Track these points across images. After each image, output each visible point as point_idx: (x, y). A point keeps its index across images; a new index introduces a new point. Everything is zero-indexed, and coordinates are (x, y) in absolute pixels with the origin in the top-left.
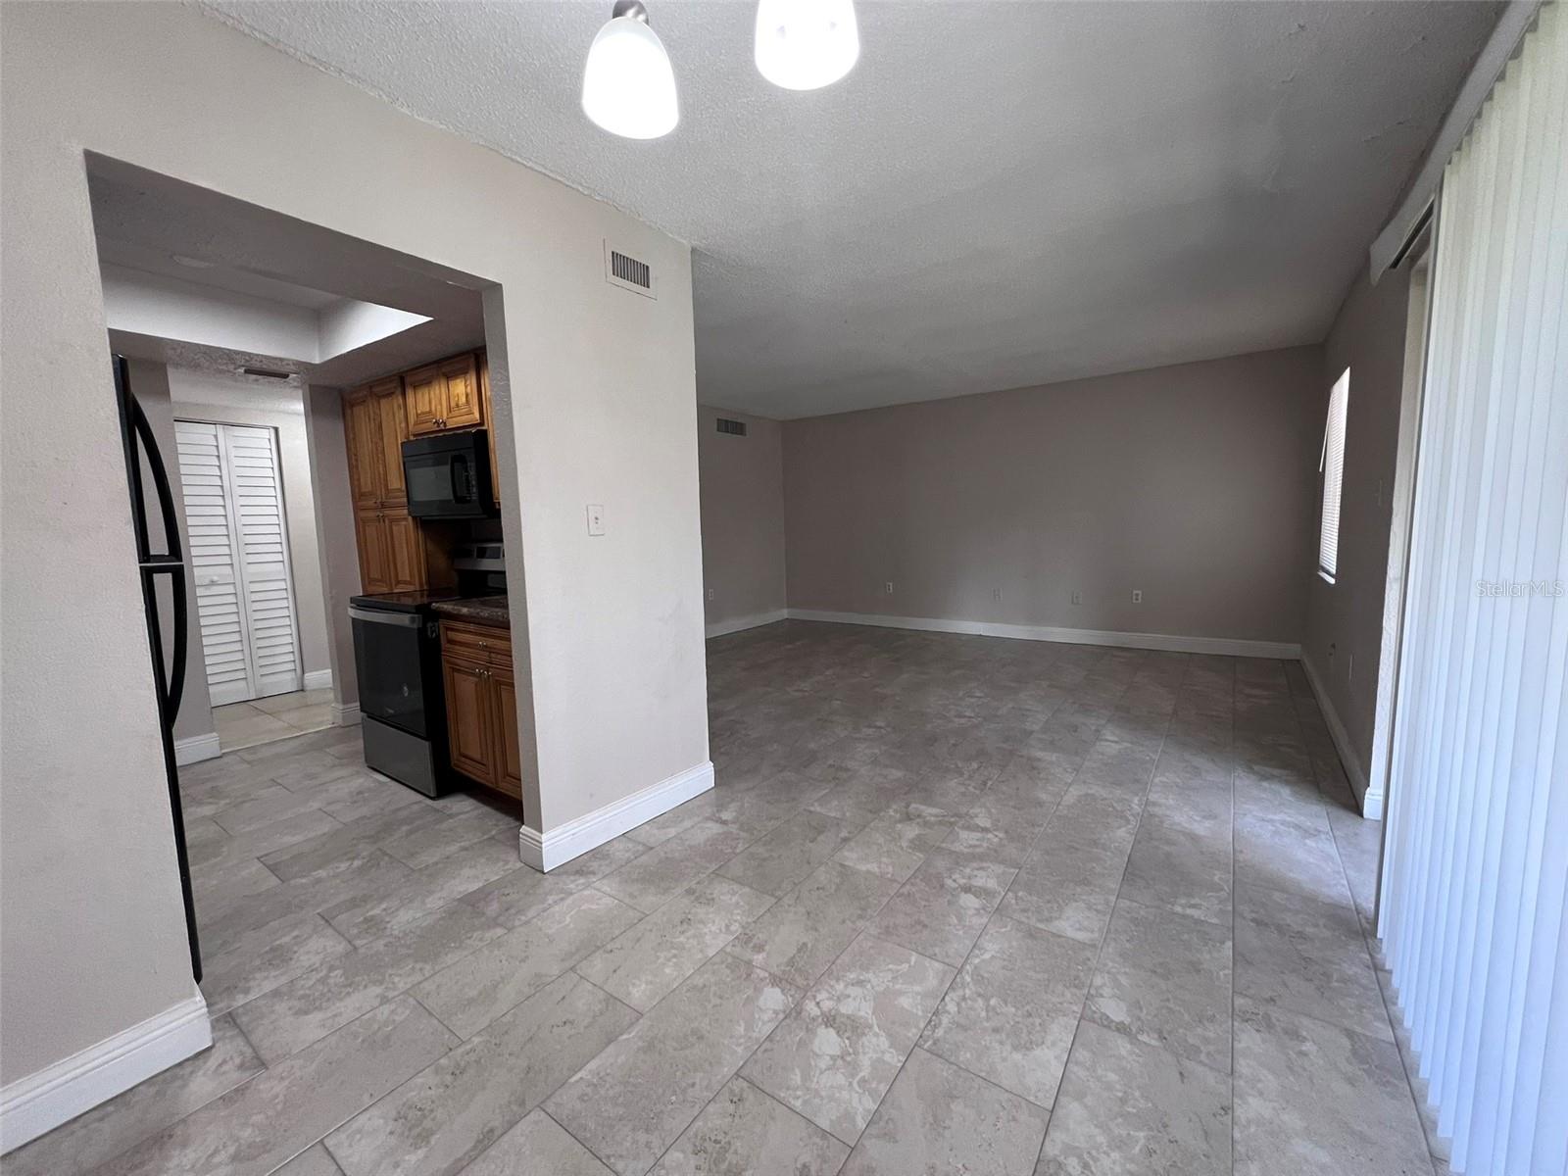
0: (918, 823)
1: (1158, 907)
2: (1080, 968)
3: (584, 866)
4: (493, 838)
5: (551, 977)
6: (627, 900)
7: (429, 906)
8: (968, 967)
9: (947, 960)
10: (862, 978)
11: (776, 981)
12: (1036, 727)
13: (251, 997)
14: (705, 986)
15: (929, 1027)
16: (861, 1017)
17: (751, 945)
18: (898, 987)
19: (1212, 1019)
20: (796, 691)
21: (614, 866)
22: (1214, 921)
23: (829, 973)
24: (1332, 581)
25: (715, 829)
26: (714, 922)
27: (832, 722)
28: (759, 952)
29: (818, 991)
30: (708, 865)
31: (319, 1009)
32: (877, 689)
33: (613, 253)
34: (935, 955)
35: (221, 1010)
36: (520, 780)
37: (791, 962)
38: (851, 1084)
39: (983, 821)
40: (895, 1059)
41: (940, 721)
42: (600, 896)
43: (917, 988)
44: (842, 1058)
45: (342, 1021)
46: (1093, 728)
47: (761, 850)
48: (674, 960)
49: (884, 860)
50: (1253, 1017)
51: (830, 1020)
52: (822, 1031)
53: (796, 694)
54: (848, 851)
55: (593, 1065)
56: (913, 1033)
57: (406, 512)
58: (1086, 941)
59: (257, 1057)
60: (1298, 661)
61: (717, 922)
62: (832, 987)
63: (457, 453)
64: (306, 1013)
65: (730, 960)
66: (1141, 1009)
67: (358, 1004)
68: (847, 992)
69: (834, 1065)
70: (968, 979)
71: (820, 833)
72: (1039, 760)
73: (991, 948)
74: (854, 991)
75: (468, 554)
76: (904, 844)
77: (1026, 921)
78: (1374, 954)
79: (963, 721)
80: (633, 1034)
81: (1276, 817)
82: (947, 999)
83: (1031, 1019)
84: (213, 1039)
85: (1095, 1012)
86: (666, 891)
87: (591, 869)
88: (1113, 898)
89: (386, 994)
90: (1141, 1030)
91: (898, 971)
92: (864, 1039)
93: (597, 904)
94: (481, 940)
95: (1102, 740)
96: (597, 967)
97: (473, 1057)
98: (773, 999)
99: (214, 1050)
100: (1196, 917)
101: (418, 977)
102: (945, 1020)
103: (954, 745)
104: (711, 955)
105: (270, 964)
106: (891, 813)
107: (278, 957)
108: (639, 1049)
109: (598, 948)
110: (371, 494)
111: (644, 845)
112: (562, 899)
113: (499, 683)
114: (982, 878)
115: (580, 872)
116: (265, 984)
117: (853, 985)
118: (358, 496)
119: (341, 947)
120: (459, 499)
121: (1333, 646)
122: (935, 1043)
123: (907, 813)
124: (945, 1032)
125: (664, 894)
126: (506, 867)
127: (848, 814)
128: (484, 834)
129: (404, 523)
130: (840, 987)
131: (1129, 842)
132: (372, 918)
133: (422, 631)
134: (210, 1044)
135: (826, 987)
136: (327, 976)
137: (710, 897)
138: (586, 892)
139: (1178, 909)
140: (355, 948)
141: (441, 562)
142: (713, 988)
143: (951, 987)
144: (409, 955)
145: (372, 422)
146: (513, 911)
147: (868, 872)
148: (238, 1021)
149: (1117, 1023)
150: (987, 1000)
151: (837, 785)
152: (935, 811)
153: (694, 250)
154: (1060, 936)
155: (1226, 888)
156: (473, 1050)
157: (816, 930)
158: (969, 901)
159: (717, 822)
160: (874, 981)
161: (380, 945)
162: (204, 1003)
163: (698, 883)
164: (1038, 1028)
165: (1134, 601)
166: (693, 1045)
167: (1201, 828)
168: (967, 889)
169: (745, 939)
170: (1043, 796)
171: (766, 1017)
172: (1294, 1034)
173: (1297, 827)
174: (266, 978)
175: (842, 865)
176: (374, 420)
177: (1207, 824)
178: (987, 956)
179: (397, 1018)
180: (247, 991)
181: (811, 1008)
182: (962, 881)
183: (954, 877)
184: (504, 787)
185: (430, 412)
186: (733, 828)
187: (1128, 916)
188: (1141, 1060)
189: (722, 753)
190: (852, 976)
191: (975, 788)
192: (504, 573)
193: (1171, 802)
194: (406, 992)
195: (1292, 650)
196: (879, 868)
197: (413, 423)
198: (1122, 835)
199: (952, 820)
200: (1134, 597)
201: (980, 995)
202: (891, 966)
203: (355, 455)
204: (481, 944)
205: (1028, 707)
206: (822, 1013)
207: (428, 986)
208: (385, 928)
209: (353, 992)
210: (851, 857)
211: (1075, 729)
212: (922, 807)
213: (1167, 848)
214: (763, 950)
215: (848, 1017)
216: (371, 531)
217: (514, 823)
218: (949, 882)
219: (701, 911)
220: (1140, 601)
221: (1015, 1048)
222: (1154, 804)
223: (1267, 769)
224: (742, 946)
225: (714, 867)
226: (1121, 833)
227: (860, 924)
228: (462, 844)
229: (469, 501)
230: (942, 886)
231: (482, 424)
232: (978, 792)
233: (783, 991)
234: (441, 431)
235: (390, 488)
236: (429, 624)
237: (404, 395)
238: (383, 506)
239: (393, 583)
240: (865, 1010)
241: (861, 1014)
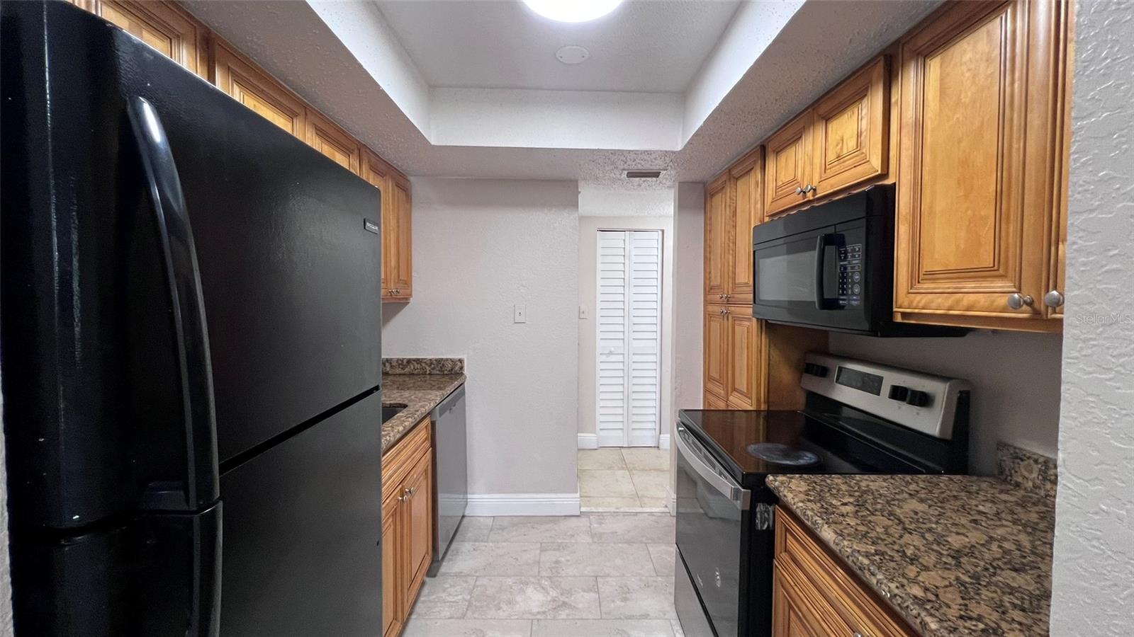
57: (750, 311)
63: (831, 231)
75: (823, 372)
110: (719, 287)
118: (709, 289)
120: (828, 304)
129: (747, 323)
133: (749, 517)
141: (786, 375)
145: (728, 209)
176: (730, 206)
185: (795, 179)
197: (770, 200)
203: (710, 247)
216: (715, 326)
229: (842, 307)
231: (884, 175)
234: (809, 202)
235: (737, 282)
236: (760, 508)
237: (764, 168)
238: (729, 301)
239: (730, 389)
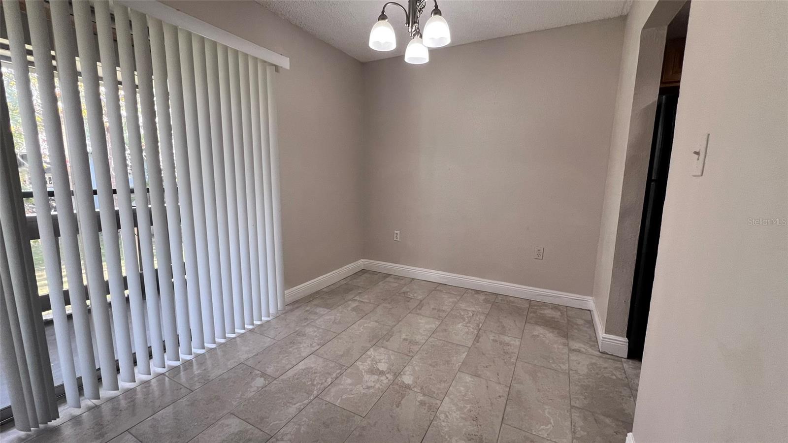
8: (312, 398)
9: (322, 401)
10: (367, 390)
11: (408, 387)
15: (342, 373)
18: (351, 387)
23: (383, 392)
29: (388, 383)
37: (403, 396)
38: (374, 356)
40: (358, 363)
43: (341, 387)
44: (377, 362)
51: (382, 373)
52: (385, 369)
56: (349, 371)
62: (381, 385)
68: (374, 384)
69: (380, 360)
70: (315, 393)
74: (371, 384)
82: (330, 384)
91: (348, 394)
92: (368, 368)
98: (407, 379)
117: (372, 387)
130: (377, 386)
135: (384, 385)
160: (361, 389)
171: (408, 373)
181: (390, 377)
190: (372, 391)
202: (352, 396)
206: (385, 375)
215: (374, 374)
233: (404, 383)
240: (367, 377)
241: (369, 376)
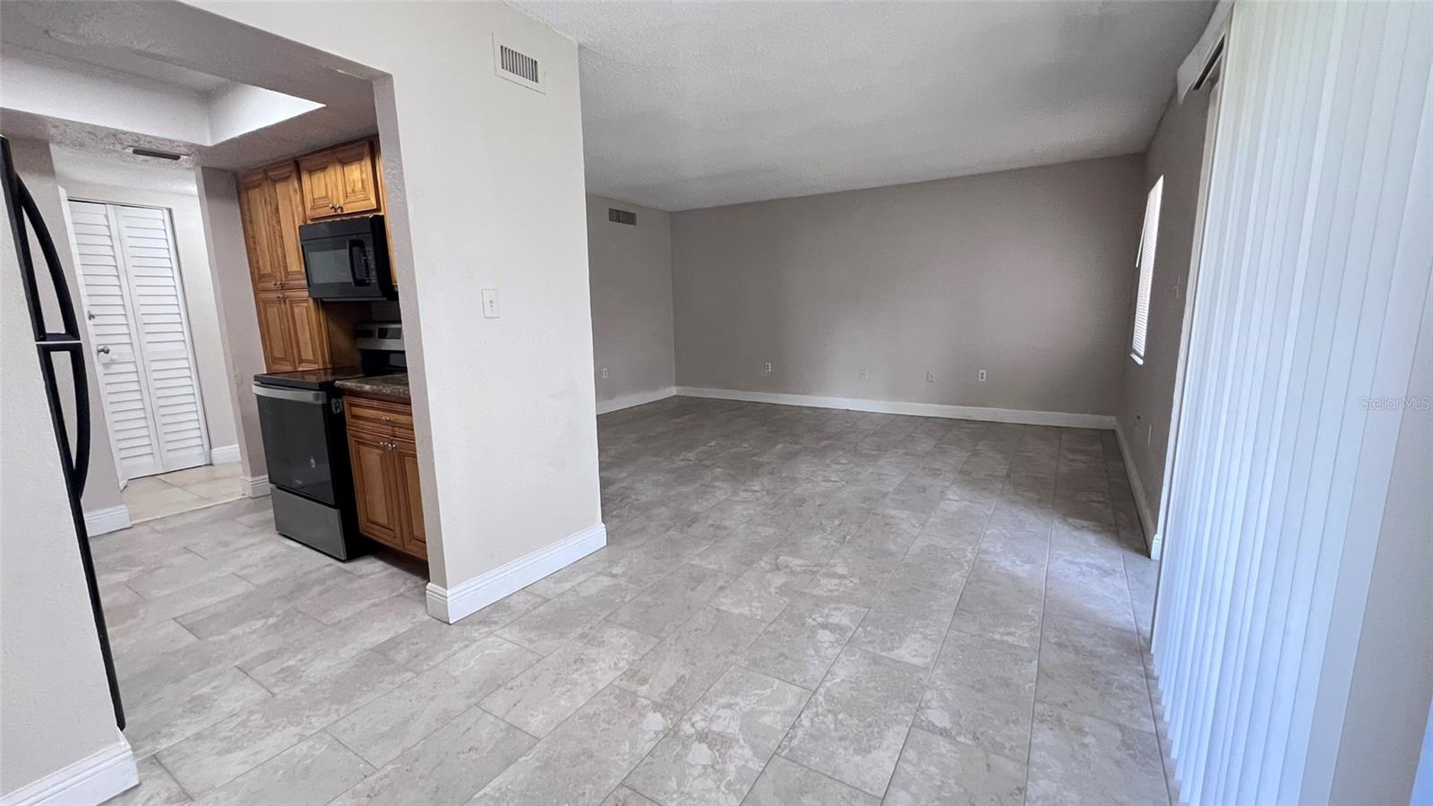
0: (785, 573)
1: (981, 636)
2: (914, 686)
3: (487, 617)
4: (401, 595)
5: (457, 712)
6: (526, 645)
7: (342, 656)
8: (821, 689)
9: (804, 685)
10: (732, 702)
11: (657, 707)
12: (891, 490)
13: (174, 741)
14: (595, 714)
15: (786, 739)
16: (730, 733)
17: (637, 678)
18: (762, 708)
19: (1016, 722)
20: (683, 460)
21: (515, 616)
22: (1026, 645)
23: (703, 699)
24: (1140, 362)
25: (606, 581)
26: (604, 660)
27: (714, 487)
28: (642, 685)
29: (693, 713)
30: (599, 613)
31: (241, 748)
32: (755, 458)
33: (502, 47)
34: (794, 680)
35: (145, 753)
36: (425, 542)
37: (671, 691)
38: (718, 787)
39: (841, 570)
40: (756, 765)
41: (808, 485)
42: (501, 643)
43: (778, 708)
44: (712, 766)
45: (264, 757)
46: (939, 489)
47: (648, 599)
48: (568, 693)
49: (755, 604)
50: (1049, 719)
51: (702, 737)
52: (696, 746)
53: (682, 463)
54: (723, 597)
55: (495, 783)
56: (773, 744)
57: (306, 294)
58: (921, 665)
59: (183, 791)
60: (1113, 431)
61: (607, 660)
62: (706, 710)
63: (355, 237)
64: (229, 751)
65: (617, 692)
66: (961, 717)
67: (278, 741)
68: (718, 714)
69: (705, 772)
70: (821, 699)
71: (700, 582)
72: (892, 517)
73: (841, 673)
74: (723, 713)
75: (369, 334)
76: (772, 590)
77: (872, 650)
78: (1147, 666)
79: (829, 484)
80: (530, 757)
81: (1082, 561)
82: (803, 716)
83: (871, 729)
84: (140, 777)
85: (923, 721)
86: (562, 635)
87: (494, 619)
88: (944, 631)
89: (305, 733)
90: (959, 734)
91: (762, 695)
92: (731, 751)
93: (500, 649)
94: (391, 683)
95: (946, 500)
96: (498, 702)
97: (386, 781)
98: (654, 722)
99: (140, 788)
100: (1010, 642)
101: (334, 717)
102: (800, 733)
103: (820, 505)
104: (600, 688)
105: (192, 712)
106: (762, 563)
107: (198, 705)
108: (537, 768)
109: (500, 686)
110: (270, 276)
111: (541, 596)
112: (467, 646)
113: (402, 456)
114: (837, 616)
115: (483, 622)
116: (187, 728)
117: (723, 708)
118: (258, 278)
119: (261, 694)
120: (359, 282)
121: (1139, 417)
122: (790, 751)
123: (776, 564)
124: (800, 742)
125: (558, 639)
126: (415, 620)
127: (725, 567)
128: (393, 591)
129: (306, 304)
130: (713, 709)
131: (961, 584)
132: (289, 668)
133: (326, 407)
134: (137, 783)
135: (701, 711)
136: (248, 720)
137: (600, 640)
138: (490, 639)
139: (997, 637)
140: (273, 695)
141: (343, 342)
142: (603, 716)
143: (807, 707)
144: (326, 699)
145: (268, 205)
146: (421, 657)
147: (741, 614)
148: (163, 762)
149: (941, 729)
150: (836, 715)
151: (716, 542)
152: (799, 562)
153: (581, 47)
154: (898, 662)
155: (1037, 618)
156: (387, 776)
157: (694, 664)
158: (825, 636)
159: (607, 575)
160: (742, 704)
161: (296, 691)
162: (129, 747)
163: (591, 628)
164: (876, 735)
165: (980, 379)
166: (584, 762)
167: (1023, 570)
168: (825, 626)
169: (632, 673)
170: (892, 547)
171: (647, 737)
172: (1080, 731)
173: (1099, 568)
174: (188, 723)
175: (718, 610)
176: (270, 203)
177: (1028, 567)
178: (838, 680)
179: (315, 753)
180: (170, 736)
181: (687, 728)
182: (820, 620)
183: (814, 617)
184: (411, 549)
185: (326, 197)
186: (623, 581)
187: (956, 644)
188: (958, 756)
189: (613, 516)
190: (723, 701)
191: (835, 541)
192: (403, 352)
193: (999, 550)
194: (323, 730)
195: (1109, 421)
196: (750, 610)
197: (310, 207)
198: (957, 578)
199: (815, 569)
200: (980, 376)
201: (829, 711)
202: (756, 692)
203: (253, 237)
204: (392, 687)
205: (886, 472)
206: (697, 731)
207: (344, 724)
208: (302, 676)
209: (273, 731)
210: (726, 603)
211: (924, 490)
212: (790, 559)
213: (992, 588)
214: (647, 683)
215: (719, 734)
216: (273, 312)
217: (421, 582)
218: (810, 621)
219: (593, 652)
220: (984, 380)
221: (857, 752)
222: (985, 552)
223: (1077, 521)
224: (628, 680)
225: (605, 613)
226: (956, 576)
227: (732, 658)
228: (372, 601)
229: (369, 284)
230: (803, 625)
231: (378, 209)
232: (838, 545)
233: (663, 715)
234: (339, 216)
235: (289, 270)
236: (333, 401)
237: (300, 180)
238: (283, 287)
239: (297, 362)
240: (733, 728)
241: (729, 731)
